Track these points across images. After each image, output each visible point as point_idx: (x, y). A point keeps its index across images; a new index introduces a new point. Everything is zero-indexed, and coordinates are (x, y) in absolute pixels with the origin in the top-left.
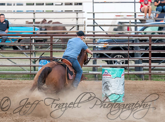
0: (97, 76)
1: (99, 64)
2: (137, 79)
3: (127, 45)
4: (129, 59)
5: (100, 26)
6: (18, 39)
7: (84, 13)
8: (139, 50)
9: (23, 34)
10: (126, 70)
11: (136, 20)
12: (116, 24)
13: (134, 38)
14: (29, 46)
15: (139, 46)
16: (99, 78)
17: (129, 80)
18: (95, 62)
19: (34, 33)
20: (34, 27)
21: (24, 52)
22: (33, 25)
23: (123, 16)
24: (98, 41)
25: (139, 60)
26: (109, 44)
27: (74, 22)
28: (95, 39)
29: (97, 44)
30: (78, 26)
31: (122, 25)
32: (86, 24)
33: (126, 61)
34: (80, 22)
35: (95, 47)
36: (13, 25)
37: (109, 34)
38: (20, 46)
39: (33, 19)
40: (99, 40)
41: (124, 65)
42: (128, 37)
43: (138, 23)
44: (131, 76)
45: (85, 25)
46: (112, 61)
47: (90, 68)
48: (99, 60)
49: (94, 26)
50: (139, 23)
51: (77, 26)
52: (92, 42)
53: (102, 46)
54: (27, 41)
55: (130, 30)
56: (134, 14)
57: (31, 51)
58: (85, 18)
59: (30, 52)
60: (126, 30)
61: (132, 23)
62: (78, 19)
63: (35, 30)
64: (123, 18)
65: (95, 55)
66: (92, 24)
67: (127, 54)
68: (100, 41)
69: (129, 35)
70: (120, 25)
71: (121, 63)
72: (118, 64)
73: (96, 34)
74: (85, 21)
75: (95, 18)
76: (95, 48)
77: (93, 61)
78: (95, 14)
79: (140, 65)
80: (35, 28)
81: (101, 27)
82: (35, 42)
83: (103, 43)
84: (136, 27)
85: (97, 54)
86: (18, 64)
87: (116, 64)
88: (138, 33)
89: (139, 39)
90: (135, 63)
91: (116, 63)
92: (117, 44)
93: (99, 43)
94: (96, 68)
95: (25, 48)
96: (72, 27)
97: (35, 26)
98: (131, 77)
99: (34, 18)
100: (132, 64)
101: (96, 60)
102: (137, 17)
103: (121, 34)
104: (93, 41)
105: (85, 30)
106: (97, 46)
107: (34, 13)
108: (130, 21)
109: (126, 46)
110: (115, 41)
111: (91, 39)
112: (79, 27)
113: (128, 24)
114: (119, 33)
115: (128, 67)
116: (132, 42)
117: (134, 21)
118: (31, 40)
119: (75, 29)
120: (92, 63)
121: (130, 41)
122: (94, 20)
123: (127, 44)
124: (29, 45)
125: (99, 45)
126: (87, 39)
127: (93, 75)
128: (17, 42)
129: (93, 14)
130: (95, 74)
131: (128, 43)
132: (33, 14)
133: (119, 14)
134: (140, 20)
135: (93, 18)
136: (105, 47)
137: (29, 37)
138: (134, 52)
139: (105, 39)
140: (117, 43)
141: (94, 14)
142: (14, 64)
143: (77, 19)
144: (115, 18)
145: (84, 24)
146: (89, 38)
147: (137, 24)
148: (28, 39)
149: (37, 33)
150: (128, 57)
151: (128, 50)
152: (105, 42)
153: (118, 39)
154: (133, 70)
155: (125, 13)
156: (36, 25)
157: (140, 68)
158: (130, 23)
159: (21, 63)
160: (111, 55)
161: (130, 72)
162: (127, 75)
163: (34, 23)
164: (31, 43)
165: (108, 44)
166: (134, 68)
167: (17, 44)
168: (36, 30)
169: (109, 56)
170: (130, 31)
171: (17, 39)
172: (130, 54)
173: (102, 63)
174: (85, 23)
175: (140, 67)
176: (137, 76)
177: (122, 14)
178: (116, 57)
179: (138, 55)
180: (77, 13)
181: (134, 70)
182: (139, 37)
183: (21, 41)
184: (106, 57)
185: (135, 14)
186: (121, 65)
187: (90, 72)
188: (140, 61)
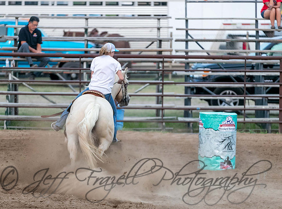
0: (191, 126)
1: (195, 105)
2: (258, 132)
3: (243, 74)
4: (246, 98)
5: (197, 41)
6: (59, 63)
7: (170, 19)
8: (263, 83)
9: (67, 53)
10: (241, 116)
11: (257, 32)
12: (224, 38)
13: (254, 62)
14: (77, 74)
15: (262, 76)
16: (194, 129)
17: (245, 133)
18: (188, 102)
19: (86, 52)
20: (86, 42)
21: (70, 85)
22: (84, 39)
23: (235, 24)
24: (193, 66)
25: (262, 99)
26: (212, 72)
27: (154, 34)
28: (188, 63)
29: (191, 71)
30: (160, 41)
31: (233, 40)
32: (174, 38)
33: (240, 100)
34: (164, 34)
35: (188, 76)
36: (50, 38)
37: (211, 54)
38: (62, 74)
39: (85, 29)
40: (195, 64)
41: (237, 107)
42: (244, 60)
43: (260, 36)
44: (249, 126)
45: (171, 40)
46: (217, 100)
47: (180, 112)
48: (195, 99)
49: (187, 42)
50: (262, 36)
51: (158, 41)
52: (184, 69)
53: (201, 74)
54: (73, 66)
55: (247, 47)
56: (255, 21)
57: (80, 83)
58: (172, 28)
59: (78, 84)
60: (240, 47)
61: (250, 36)
62: (161, 29)
63: (87, 47)
64: (235, 27)
65: (189, 91)
66: (184, 38)
67: (243, 89)
68: (196, 66)
69: (245, 57)
70: (231, 39)
71: (232, 104)
72: (226, 105)
73: (190, 54)
74: (171, 33)
75: (189, 27)
76: (189, 79)
77: (185, 100)
78: (189, 20)
79: (263, 107)
80: (87, 44)
81: (199, 42)
82: (87, 67)
83: (203, 69)
84: (258, 43)
85: (192, 89)
86: (58, 104)
87: (224, 105)
88: (262, 53)
89: (262, 63)
90: (256, 104)
91: (223, 103)
92: (226, 72)
93: (195, 70)
94: (190, 112)
95: (69, 78)
96: (150, 43)
97: (88, 41)
98: (248, 128)
99: (86, 27)
100: (250, 105)
101: (191, 98)
102: (260, 27)
103: (232, 54)
104: (186, 67)
105: (171, 47)
106: (191, 76)
107: (87, 19)
108: (248, 33)
109: (240, 76)
110: (222, 67)
111: (181, 62)
112: (162, 42)
113: (245, 38)
114: (229, 54)
115: (245, 110)
116: (251, 68)
117: (254, 33)
118: (81, 64)
119: (155, 46)
120: (184, 104)
121: (247, 67)
122: (187, 31)
123: (243, 72)
124: (78, 72)
125: (196, 74)
126: (175, 62)
127: (185, 124)
128: (57, 67)
129: (185, 20)
130: (189, 123)
131: (244, 70)
132: (85, 20)
133: (229, 22)
134: (264, 32)
135: (185, 27)
136: (206, 77)
137: (78, 59)
138: (255, 86)
139: (206, 63)
140: (225, 70)
141: (187, 21)
142: (51, 104)
143: (159, 29)
144: (222, 28)
145: (169, 37)
146: (178, 61)
147: (260, 39)
148: (76, 62)
149: (92, 52)
150: (245, 93)
151: (244, 82)
152: (206, 69)
153: (227, 64)
154: (252, 116)
155: (239, 19)
156: (89, 38)
157: (264, 112)
158: (247, 36)
159: (63, 103)
160: (216, 90)
161: (247, 120)
162: (243, 124)
163: (86, 35)
164: (81, 69)
165: (210, 72)
166: (253, 112)
167: (57, 70)
168: (89, 46)
169: (213, 91)
170: (247, 50)
171: (58, 61)
172: (247, 89)
173: (199, 103)
174: (171, 36)
175: (264, 110)
176: (259, 126)
177: (234, 21)
178: (223, 94)
179: (261, 90)
180: (159, 19)
181: (254, 116)
182: (262, 59)
183: (65, 65)
184: (206, 93)
185: (257, 21)
186: (233, 107)
187: (180, 119)
188: (264, 100)
